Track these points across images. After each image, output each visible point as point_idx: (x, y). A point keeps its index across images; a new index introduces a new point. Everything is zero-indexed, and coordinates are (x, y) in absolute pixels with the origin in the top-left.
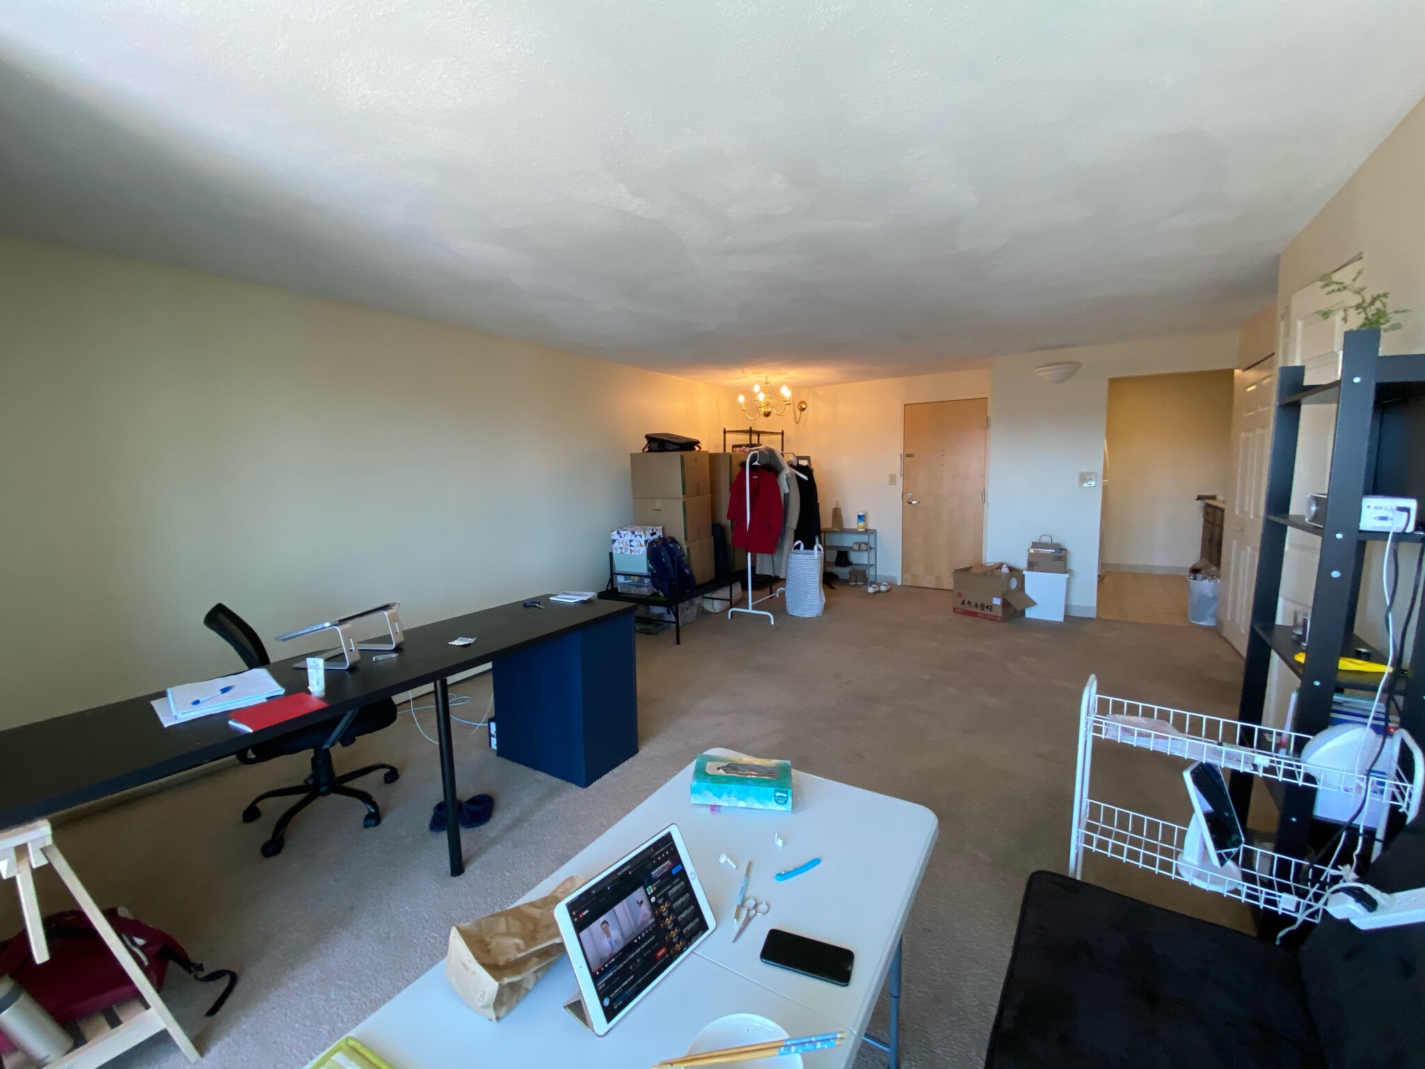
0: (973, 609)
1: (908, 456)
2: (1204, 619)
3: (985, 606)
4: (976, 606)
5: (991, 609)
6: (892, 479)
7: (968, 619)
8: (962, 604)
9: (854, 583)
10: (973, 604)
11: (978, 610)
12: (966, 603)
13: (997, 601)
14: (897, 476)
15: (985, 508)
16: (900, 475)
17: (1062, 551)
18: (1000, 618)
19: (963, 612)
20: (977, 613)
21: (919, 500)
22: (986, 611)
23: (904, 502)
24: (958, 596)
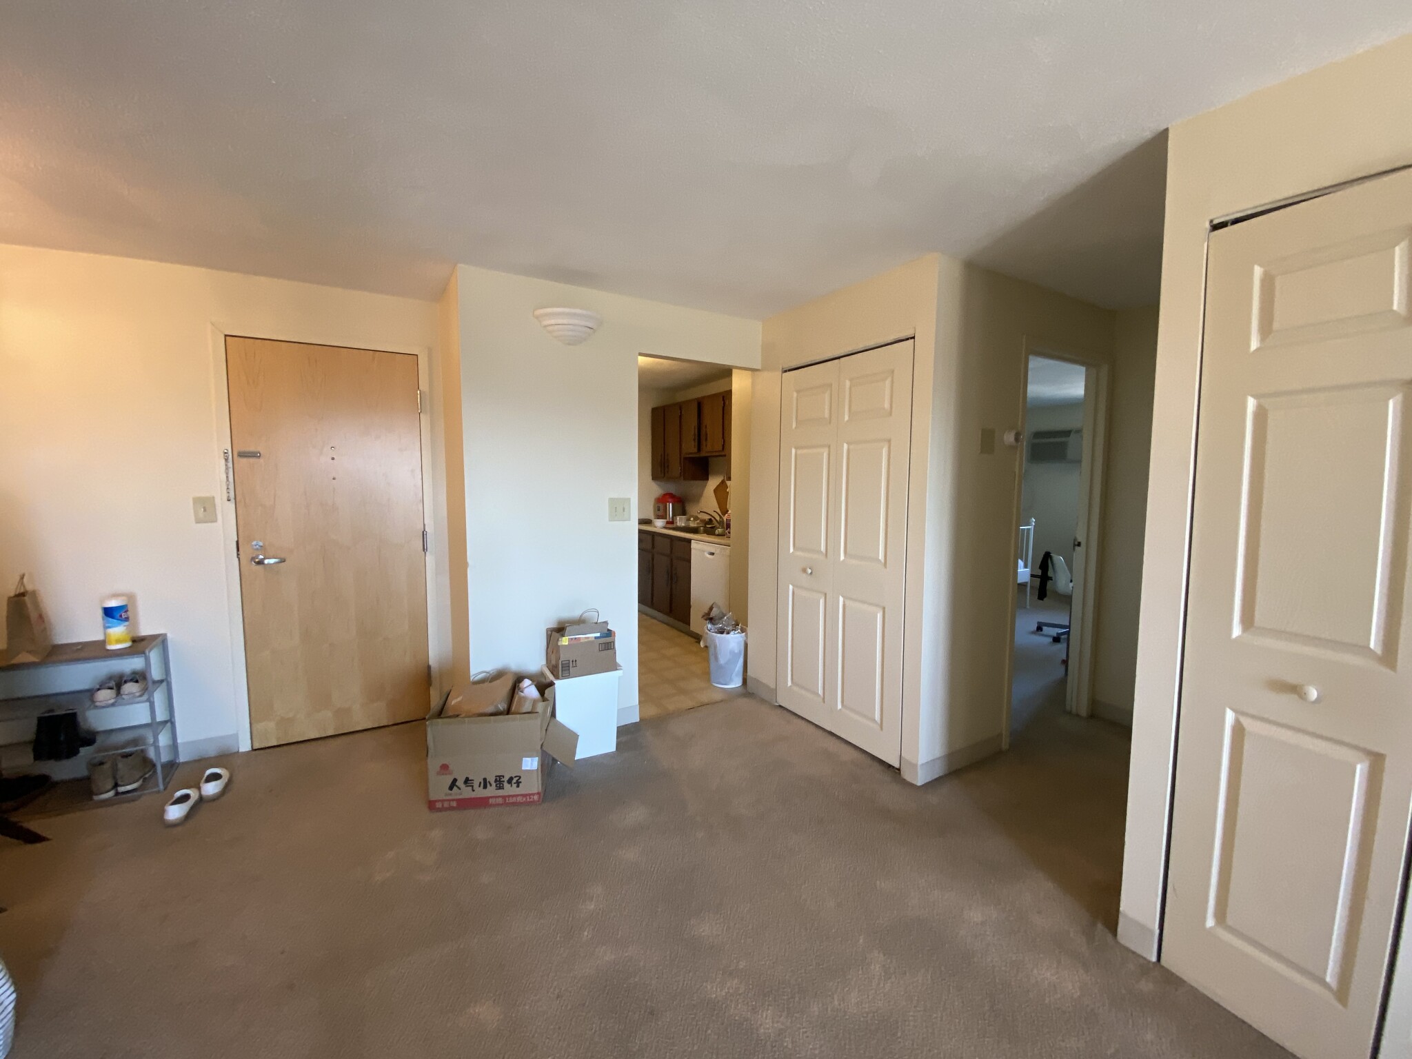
0: (480, 793)
1: (242, 455)
2: (731, 681)
3: (506, 779)
4: (485, 784)
5: (518, 783)
6: (205, 509)
7: (480, 815)
8: (451, 788)
9: (111, 794)
10: (477, 780)
11: (491, 791)
12: (460, 783)
13: (531, 764)
14: (218, 501)
15: (430, 559)
16: (225, 498)
17: (610, 633)
18: (536, 797)
19: (454, 804)
20: (488, 798)
21: (283, 556)
22: (509, 790)
23: (243, 561)
24: (438, 774)
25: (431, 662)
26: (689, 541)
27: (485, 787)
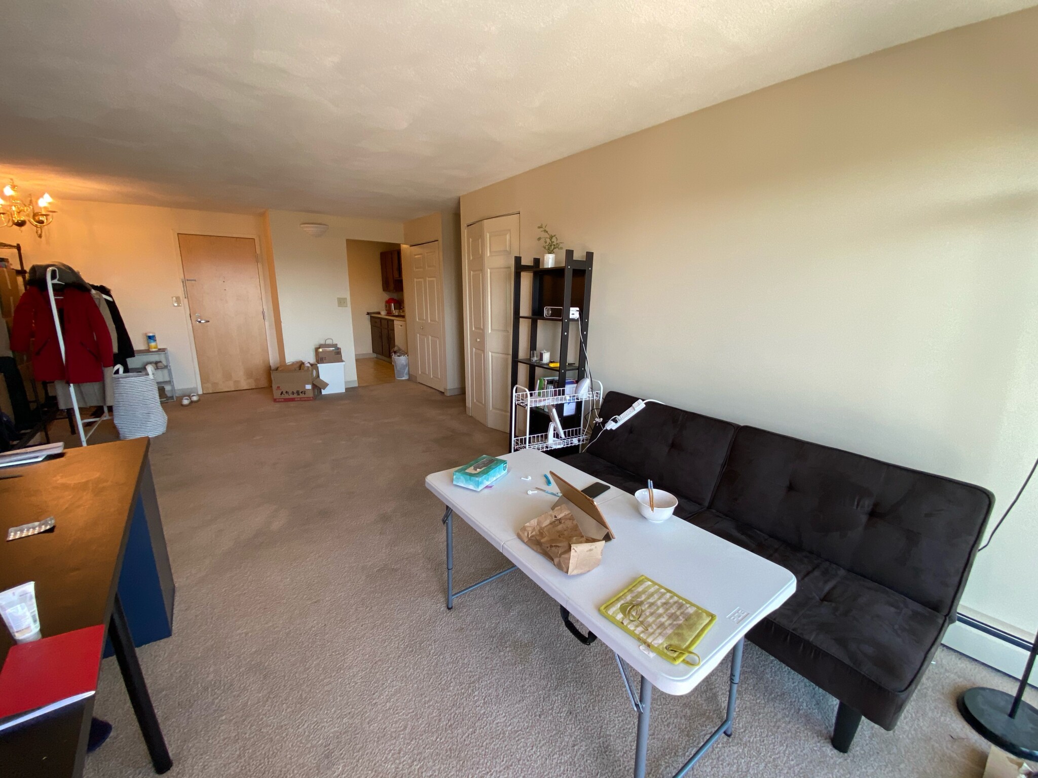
0: (291, 396)
1: (189, 280)
2: (403, 376)
3: (300, 392)
5: (305, 393)
6: (177, 301)
7: (292, 404)
8: (281, 394)
10: (290, 392)
11: (295, 396)
12: (284, 392)
13: (309, 387)
14: (181, 298)
15: (267, 323)
16: (184, 297)
17: (339, 349)
18: (312, 398)
19: (283, 400)
20: (294, 398)
21: (208, 320)
22: (302, 395)
23: (193, 321)
24: (277, 390)
25: (271, 364)
26: (393, 321)
27: (293, 394)
